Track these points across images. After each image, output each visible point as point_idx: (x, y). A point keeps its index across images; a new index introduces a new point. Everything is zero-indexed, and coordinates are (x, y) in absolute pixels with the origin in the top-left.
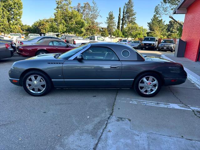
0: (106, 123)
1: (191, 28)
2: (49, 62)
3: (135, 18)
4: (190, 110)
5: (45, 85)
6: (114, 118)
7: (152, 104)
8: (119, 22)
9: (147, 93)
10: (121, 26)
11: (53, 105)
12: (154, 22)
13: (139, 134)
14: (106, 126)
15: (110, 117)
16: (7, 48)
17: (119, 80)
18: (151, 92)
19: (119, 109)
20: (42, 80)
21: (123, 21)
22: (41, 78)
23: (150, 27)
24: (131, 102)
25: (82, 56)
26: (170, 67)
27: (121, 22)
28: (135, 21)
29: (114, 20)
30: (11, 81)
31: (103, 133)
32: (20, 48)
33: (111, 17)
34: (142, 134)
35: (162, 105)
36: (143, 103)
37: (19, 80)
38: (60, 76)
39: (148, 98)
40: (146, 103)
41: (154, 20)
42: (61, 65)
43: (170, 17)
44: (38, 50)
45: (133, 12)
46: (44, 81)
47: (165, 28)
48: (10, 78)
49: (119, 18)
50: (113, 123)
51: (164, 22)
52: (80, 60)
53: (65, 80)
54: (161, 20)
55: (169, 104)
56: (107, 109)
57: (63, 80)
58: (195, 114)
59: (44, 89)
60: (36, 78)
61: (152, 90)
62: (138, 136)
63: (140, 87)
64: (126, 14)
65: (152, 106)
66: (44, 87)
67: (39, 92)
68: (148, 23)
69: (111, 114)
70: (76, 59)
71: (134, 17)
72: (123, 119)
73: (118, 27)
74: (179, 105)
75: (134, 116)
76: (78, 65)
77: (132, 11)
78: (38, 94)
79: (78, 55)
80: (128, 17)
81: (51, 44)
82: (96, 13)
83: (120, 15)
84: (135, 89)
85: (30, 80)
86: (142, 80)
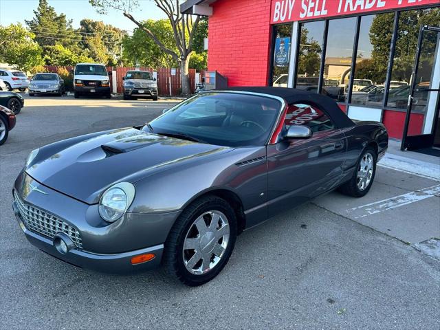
9: (363, 188)
12: (44, 19)
15: (414, 248)
19: (389, 230)
41: (42, 15)
43: (125, 15)
47: (75, 38)
51: (71, 22)
54: (63, 17)
63: (358, 179)
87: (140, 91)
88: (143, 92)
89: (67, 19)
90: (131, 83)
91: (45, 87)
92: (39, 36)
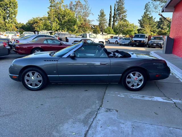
0: (96, 114)
1: (178, 26)
2: (45, 59)
3: (126, 15)
4: (172, 102)
5: (41, 80)
6: (103, 109)
7: (138, 97)
8: (110, 20)
9: (134, 88)
10: (112, 23)
11: (49, 98)
12: (144, 19)
13: (124, 122)
14: (96, 116)
15: (100, 108)
16: (4, 46)
17: (108, 75)
18: (137, 86)
19: (108, 101)
20: (39, 76)
21: (114, 18)
22: (38, 74)
23: (140, 24)
24: (119, 96)
25: (74, 54)
26: (154, 64)
27: (112, 19)
28: (126, 19)
29: (105, 17)
30: (11, 77)
31: (94, 121)
32: (17, 46)
33: (102, 15)
34: (127, 123)
35: (147, 98)
36: (130, 97)
37: (18, 76)
38: (55, 72)
39: (135, 92)
40: (132, 96)
41: (144, 17)
42: (56, 62)
43: (159, 15)
44: (33, 48)
45: (124, 9)
46: (40, 77)
48: (10, 74)
49: (110, 15)
50: (102, 114)
51: (155, 19)
52: (73, 58)
53: (59, 76)
54: (152, 17)
55: (153, 97)
56: (97, 102)
57: (58, 76)
58: (176, 106)
59: (41, 84)
60: (33, 74)
61: (138, 85)
62: (123, 124)
63: (127, 82)
64: (117, 11)
65: (137, 99)
66: (41, 83)
67: (36, 87)
68: (139, 20)
69: (101, 106)
70: (69, 57)
71: (124, 14)
72: (111, 110)
73: (110, 24)
74: (162, 98)
75: (121, 108)
76: (71, 62)
77: (122, 8)
78: (35, 88)
79: (71, 53)
80: (119, 14)
81: (45, 42)
82: (87, 11)
83: (111, 12)
84: (123, 84)
85: (28, 76)
86: (129, 76)
87: (154, 45)
88: (155, 45)
89: (153, 18)
90: (152, 41)
91: (124, 42)
92: (142, 25)
